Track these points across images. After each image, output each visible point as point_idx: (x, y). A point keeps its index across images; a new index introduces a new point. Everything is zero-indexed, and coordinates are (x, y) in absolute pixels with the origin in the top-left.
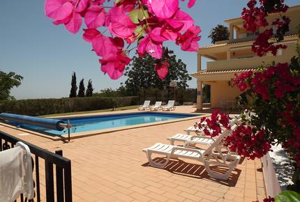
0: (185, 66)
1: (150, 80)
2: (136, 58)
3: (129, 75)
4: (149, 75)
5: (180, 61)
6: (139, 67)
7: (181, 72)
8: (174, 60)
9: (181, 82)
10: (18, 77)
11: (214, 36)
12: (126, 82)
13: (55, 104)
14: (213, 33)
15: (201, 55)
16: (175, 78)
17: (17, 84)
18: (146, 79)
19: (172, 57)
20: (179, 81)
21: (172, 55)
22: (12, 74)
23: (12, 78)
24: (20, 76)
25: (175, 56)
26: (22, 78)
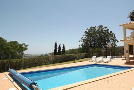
0: (114, 35)
1: (94, 44)
2: (87, 32)
3: (83, 41)
4: (94, 41)
5: (111, 32)
6: (89, 36)
7: (112, 38)
8: (108, 32)
9: (112, 44)
10: (27, 46)
11: (131, 17)
12: (82, 45)
13: (43, 60)
14: (131, 15)
15: (125, 28)
16: (109, 41)
17: (26, 49)
18: (92, 43)
19: (107, 30)
20: (111, 43)
21: (107, 29)
22: (23, 44)
23: (24, 46)
24: (27, 45)
25: (108, 29)
26: (28, 46)
